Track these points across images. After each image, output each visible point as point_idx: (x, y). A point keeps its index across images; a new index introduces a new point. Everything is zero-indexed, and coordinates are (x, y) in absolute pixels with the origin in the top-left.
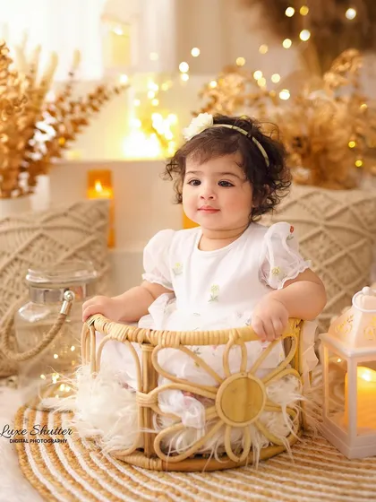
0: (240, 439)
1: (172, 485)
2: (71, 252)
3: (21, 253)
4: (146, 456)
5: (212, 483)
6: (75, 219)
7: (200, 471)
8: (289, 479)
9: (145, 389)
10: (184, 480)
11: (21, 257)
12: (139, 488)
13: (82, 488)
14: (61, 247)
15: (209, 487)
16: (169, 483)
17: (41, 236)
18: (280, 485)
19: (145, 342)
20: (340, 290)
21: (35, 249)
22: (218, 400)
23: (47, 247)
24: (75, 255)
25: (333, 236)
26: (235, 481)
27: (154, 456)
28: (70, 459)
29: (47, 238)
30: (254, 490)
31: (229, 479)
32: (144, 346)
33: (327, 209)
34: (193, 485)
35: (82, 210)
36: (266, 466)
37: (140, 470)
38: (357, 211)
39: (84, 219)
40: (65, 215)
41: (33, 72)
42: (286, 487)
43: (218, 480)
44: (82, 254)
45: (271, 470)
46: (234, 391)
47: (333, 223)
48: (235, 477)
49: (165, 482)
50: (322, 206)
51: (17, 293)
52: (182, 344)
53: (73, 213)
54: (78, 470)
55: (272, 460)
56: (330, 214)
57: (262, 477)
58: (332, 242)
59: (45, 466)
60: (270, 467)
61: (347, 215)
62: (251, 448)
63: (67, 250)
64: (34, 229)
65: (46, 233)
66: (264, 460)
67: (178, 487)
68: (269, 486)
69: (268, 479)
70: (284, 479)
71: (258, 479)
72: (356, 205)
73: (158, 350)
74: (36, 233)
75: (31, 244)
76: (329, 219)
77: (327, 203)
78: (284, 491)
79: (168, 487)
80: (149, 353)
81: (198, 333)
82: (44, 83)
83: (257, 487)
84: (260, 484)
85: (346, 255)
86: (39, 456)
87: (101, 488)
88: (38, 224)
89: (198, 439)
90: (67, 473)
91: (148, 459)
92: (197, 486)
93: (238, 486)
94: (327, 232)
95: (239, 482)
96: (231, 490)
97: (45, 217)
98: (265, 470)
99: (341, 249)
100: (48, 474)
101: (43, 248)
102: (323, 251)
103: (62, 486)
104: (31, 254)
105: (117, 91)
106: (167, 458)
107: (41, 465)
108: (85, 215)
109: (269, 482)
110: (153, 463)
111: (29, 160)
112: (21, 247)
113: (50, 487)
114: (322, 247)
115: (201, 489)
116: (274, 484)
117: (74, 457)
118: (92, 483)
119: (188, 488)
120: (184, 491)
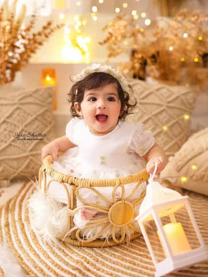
0: (120, 231)
1: (85, 256)
2: (34, 117)
3: (8, 118)
4: (72, 239)
5: (105, 255)
6: (36, 98)
7: (100, 248)
8: (144, 254)
9: (72, 208)
10: (91, 253)
11: (7, 120)
12: (68, 257)
13: (39, 258)
14: (29, 114)
15: (104, 258)
16: (83, 255)
17: (18, 108)
18: (140, 257)
19: (72, 184)
20: (173, 140)
21: (15, 115)
22: (109, 214)
23: (21, 115)
24: (36, 119)
25: (171, 112)
26: (117, 254)
27: (76, 239)
28: (33, 237)
29: (21, 109)
30: (126, 260)
31: (114, 253)
32: (72, 187)
33: (168, 97)
34: (95, 256)
35: (40, 93)
36: (132, 244)
37: (69, 246)
38: (183, 98)
39: (41, 98)
40: (31, 96)
41: (12, 17)
42: (143, 259)
43: (108, 253)
44: (39, 118)
45: (135, 247)
46: (118, 210)
47: (171, 105)
48: (117, 251)
49: (81, 254)
50: (166, 95)
51: (5, 140)
52: (91, 186)
53: (35, 95)
54: (37, 245)
55: (136, 240)
56: (169, 99)
57: (130, 251)
58: (170, 115)
59: (20, 242)
60: (135, 245)
61: (178, 101)
62: (126, 235)
63: (32, 116)
64: (14, 104)
65: (21, 106)
66: (132, 241)
67: (88, 258)
68: (134, 258)
69: (134, 253)
70: (142, 253)
71: (129, 253)
72: (183, 95)
73: (79, 189)
74: (15, 107)
75: (12, 113)
76: (168, 103)
77: (169, 93)
78: (141, 261)
79: (83, 257)
80: (74, 190)
81: (100, 180)
82: (19, 22)
83: (128, 258)
84: (130, 256)
85: (177, 122)
86: (17, 236)
87: (49, 258)
88: (16, 102)
89: (99, 232)
90: (31, 247)
91: (73, 241)
92: (97, 257)
93: (119, 257)
94: (168, 109)
95: (119, 255)
96: (115, 260)
97: (20, 97)
98: (132, 247)
99: (174, 119)
100: (21, 247)
101: (19, 115)
102: (165, 120)
103: (29, 256)
104: (13, 118)
105: (58, 27)
106: (83, 241)
107: (18, 241)
108: (41, 96)
109: (134, 255)
110: (75, 243)
111: (11, 63)
112: (8, 114)
113: (22, 256)
114: (165, 117)
115: (100, 259)
116: (137, 256)
117: (35, 236)
118: (44, 254)
119: (93, 258)
120: (91, 260)
